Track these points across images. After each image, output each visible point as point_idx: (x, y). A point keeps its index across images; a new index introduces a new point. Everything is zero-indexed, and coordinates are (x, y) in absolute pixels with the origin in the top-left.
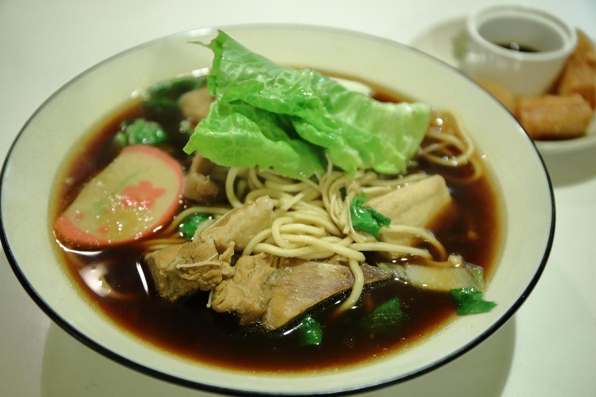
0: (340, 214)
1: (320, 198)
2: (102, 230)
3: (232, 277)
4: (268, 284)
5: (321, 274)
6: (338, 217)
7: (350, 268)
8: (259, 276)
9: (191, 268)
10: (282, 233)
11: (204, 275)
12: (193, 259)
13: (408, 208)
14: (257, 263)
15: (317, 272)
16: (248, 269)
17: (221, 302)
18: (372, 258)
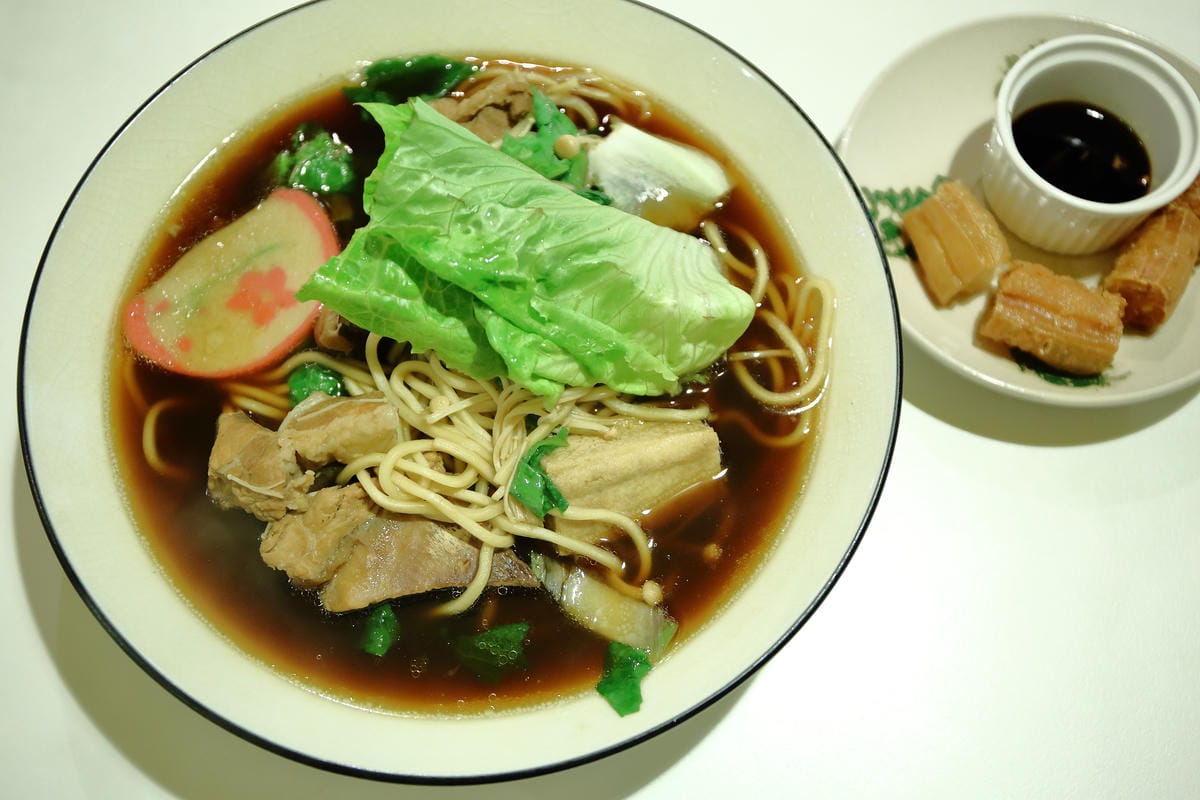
0: (506, 459)
1: (492, 415)
2: (185, 344)
3: (303, 513)
4: (351, 539)
5: (431, 551)
6: (503, 463)
7: (479, 554)
8: (339, 526)
9: (245, 487)
10: (396, 469)
11: (258, 504)
12: (251, 478)
13: (625, 479)
14: (344, 504)
15: (428, 543)
16: (326, 513)
17: (269, 551)
18: (524, 547)
